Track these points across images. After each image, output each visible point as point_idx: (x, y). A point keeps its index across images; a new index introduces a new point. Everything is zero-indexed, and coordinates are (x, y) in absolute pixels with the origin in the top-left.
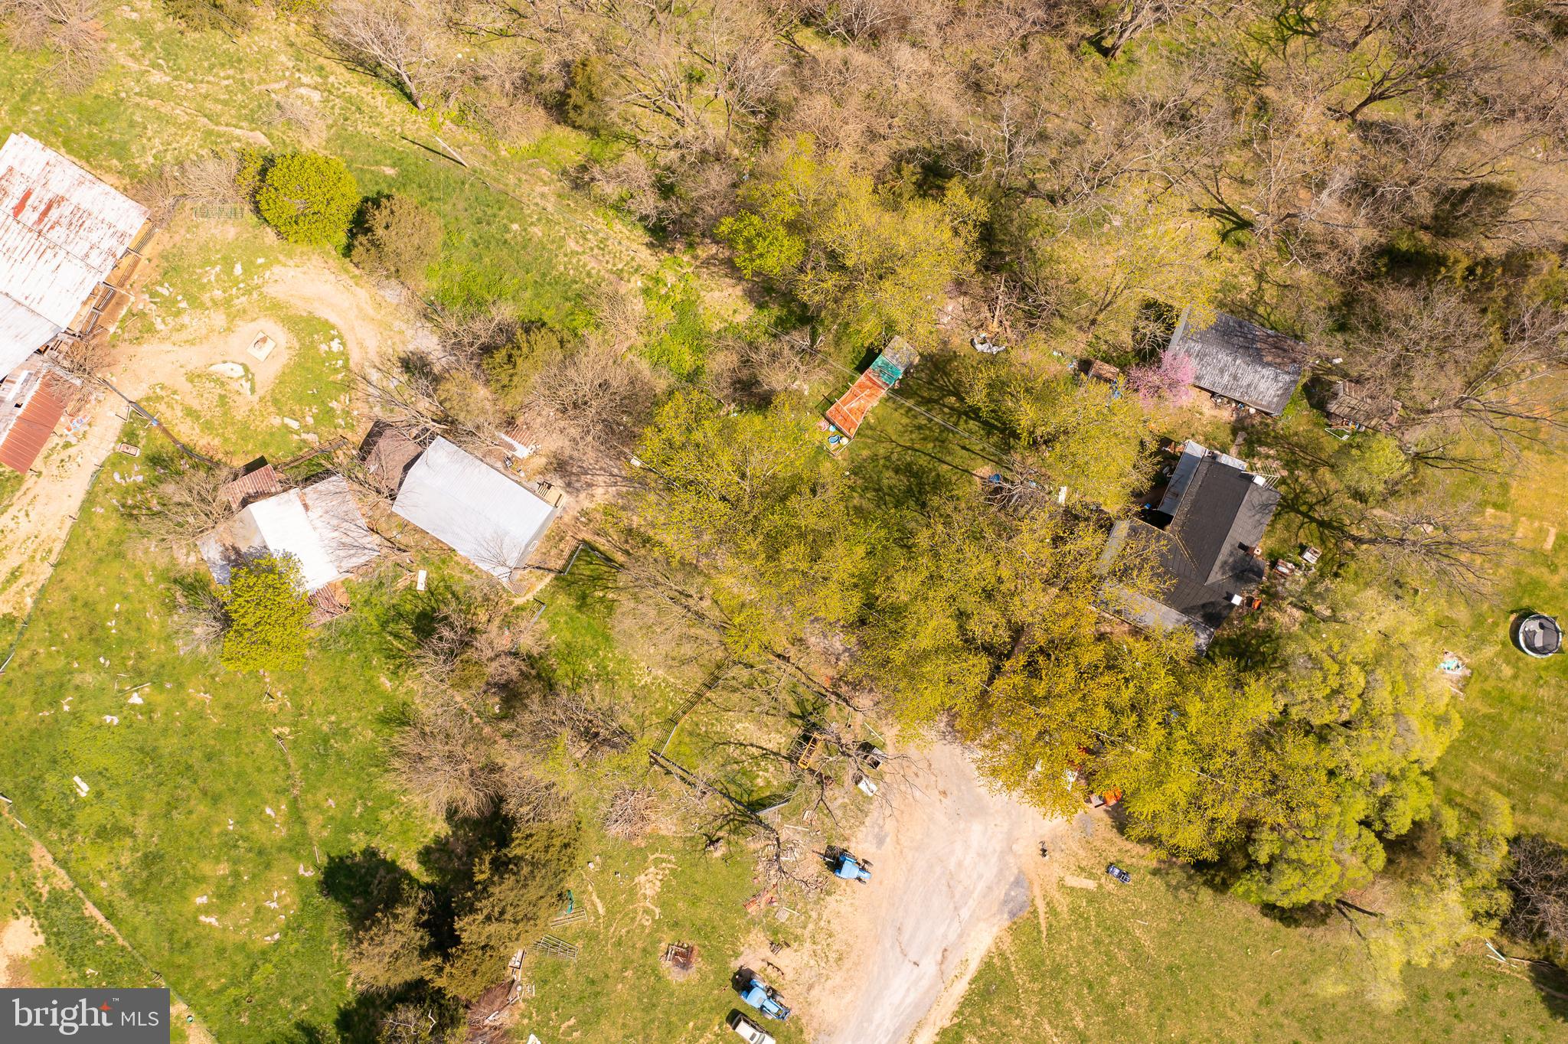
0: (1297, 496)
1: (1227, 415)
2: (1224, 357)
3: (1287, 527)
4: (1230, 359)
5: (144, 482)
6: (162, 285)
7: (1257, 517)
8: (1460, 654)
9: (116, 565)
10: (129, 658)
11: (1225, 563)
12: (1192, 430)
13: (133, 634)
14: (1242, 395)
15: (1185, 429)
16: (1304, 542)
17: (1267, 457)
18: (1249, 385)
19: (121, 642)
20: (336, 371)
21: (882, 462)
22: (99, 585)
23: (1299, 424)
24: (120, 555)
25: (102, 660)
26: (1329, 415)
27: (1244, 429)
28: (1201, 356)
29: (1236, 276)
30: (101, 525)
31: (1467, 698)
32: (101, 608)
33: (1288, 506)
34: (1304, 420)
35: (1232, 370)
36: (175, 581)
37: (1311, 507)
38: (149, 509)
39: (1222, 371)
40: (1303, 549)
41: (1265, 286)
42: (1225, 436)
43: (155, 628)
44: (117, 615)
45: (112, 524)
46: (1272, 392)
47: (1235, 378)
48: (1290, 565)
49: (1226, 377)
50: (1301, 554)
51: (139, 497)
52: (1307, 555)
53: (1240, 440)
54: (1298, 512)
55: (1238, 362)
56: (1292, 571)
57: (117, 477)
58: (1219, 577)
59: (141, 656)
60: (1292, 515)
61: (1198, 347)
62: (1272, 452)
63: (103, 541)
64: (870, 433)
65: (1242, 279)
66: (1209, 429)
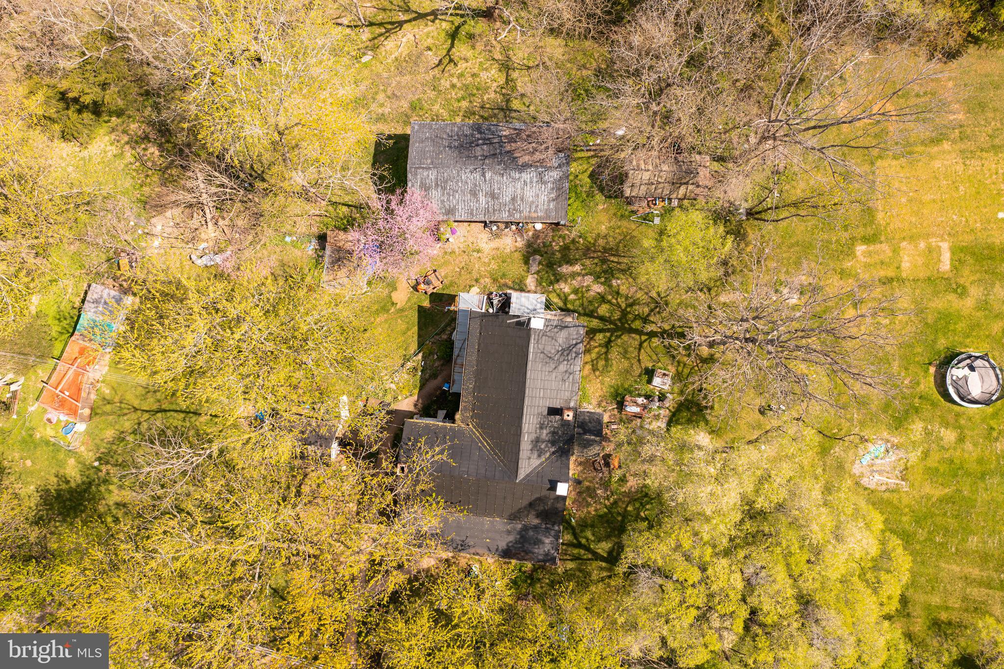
0: (624, 313)
1: (511, 242)
2: (468, 176)
3: (625, 354)
4: (477, 175)
7: (562, 368)
8: (885, 435)
11: (537, 441)
12: (475, 275)
14: (511, 214)
15: (465, 276)
16: (650, 365)
17: (573, 275)
18: (513, 199)
21: (130, 438)
23: (600, 223)
26: (629, 201)
27: (536, 252)
28: (441, 184)
29: (474, 75)
31: (912, 486)
33: (617, 329)
34: (603, 217)
35: (486, 188)
37: (645, 320)
39: (474, 194)
40: (650, 374)
41: (515, 75)
42: (516, 269)
46: (543, 198)
47: (493, 196)
48: (641, 400)
49: (482, 199)
50: (650, 382)
52: (657, 381)
53: (535, 268)
54: (631, 331)
55: (488, 175)
56: (644, 407)
58: (535, 462)
60: (625, 337)
61: (432, 175)
62: (577, 268)
64: (108, 408)
65: (484, 75)
66: (494, 266)
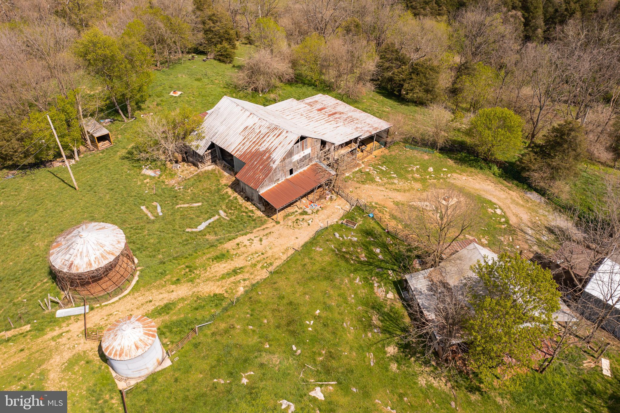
5: (357, 242)
6: (382, 166)
9: (324, 285)
10: (320, 354)
13: (328, 336)
19: (315, 339)
20: (500, 223)
22: (305, 294)
24: (329, 278)
25: (294, 348)
30: (318, 258)
32: (303, 309)
36: (373, 308)
38: (357, 257)
43: (350, 337)
44: (315, 318)
45: (327, 259)
51: (352, 249)
57: (337, 235)
59: (331, 356)
63: (317, 267)
